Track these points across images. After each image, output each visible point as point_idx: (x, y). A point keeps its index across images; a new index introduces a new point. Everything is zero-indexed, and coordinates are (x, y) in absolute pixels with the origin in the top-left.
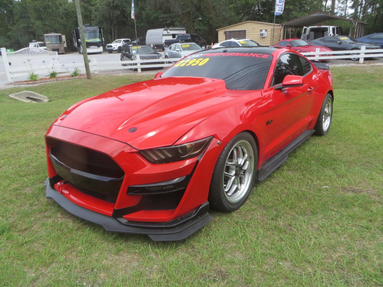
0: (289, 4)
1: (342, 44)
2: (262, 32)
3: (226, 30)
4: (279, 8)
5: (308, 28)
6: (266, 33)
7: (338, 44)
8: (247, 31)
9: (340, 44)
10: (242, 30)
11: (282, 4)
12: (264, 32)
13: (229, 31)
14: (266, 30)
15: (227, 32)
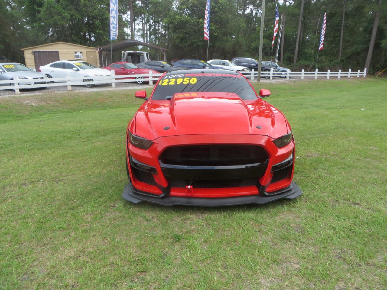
0: (99, 29)
1: (165, 68)
2: (77, 54)
3: (35, 50)
4: (113, 33)
5: (125, 52)
6: (81, 55)
7: (161, 67)
8: (59, 53)
9: (163, 67)
10: (53, 51)
11: (115, 30)
12: (78, 54)
13: (38, 52)
14: (81, 52)
15: (36, 52)
